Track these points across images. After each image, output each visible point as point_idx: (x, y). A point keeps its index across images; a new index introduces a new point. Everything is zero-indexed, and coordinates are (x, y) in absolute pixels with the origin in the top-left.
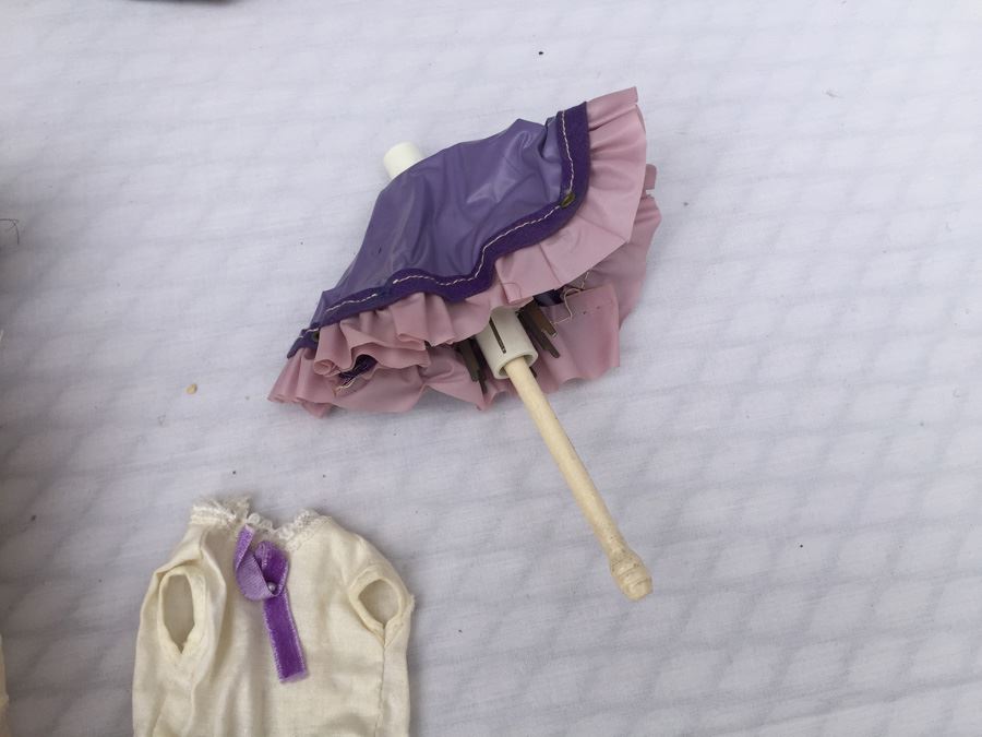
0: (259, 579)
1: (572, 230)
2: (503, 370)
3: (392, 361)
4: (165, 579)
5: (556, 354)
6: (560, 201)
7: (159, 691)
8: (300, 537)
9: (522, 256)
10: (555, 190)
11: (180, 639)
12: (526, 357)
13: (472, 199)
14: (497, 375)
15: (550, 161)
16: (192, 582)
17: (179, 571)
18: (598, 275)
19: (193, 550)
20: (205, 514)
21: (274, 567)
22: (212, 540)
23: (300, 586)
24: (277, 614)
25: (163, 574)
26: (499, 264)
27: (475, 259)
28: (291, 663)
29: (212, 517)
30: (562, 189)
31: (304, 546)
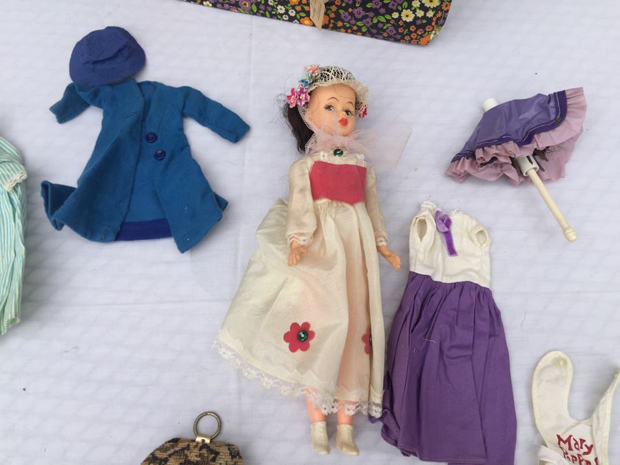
0: (444, 225)
1: (559, 129)
2: (526, 173)
3: (502, 160)
4: (418, 220)
5: (544, 170)
6: (555, 120)
7: (417, 251)
8: (455, 216)
9: (543, 135)
10: (553, 117)
11: (421, 236)
12: (535, 169)
13: (520, 118)
14: (524, 175)
15: (552, 107)
16: (427, 221)
17: (422, 218)
18: (560, 146)
19: (427, 213)
20: (427, 204)
21: (448, 223)
22: (430, 211)
23: (455, 230)
24: (448, 236)
25: (417, 218)
26: (536, 136)
27: (524, 135)
28: (452, 251)
29: (431, 206)
30: (556, 117)
31: (455, 218)
